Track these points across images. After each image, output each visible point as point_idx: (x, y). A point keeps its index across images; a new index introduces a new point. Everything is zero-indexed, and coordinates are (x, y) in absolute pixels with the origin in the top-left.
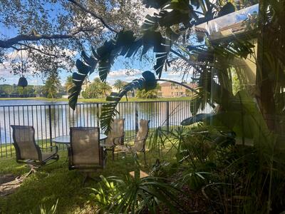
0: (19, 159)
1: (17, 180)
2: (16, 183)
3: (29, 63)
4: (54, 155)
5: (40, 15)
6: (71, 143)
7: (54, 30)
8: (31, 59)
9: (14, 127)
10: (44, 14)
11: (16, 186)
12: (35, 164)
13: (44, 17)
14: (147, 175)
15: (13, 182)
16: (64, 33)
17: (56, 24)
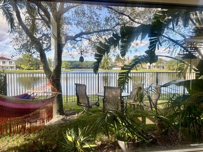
0: (79, 103)
1: (76, 115)
2: (76, 116)
3: (89, 48)
4: (97, 103)
5: (95, 18)
6: (104, 96)
7: (102, 27)
8: (90, 45)
9: (76, 84)
10: (97, 17)
11: (75, 118)
12: (86, 106)
13: (97, 19)
14: (152, 123)
15: (74, 116)
16: (108, 28)
17: (103, 22)
